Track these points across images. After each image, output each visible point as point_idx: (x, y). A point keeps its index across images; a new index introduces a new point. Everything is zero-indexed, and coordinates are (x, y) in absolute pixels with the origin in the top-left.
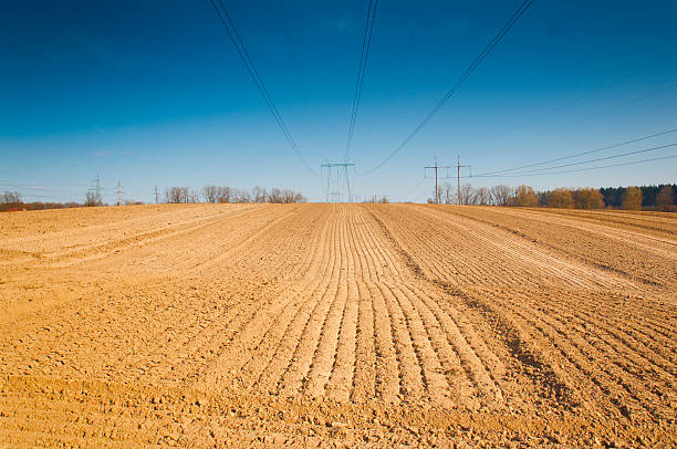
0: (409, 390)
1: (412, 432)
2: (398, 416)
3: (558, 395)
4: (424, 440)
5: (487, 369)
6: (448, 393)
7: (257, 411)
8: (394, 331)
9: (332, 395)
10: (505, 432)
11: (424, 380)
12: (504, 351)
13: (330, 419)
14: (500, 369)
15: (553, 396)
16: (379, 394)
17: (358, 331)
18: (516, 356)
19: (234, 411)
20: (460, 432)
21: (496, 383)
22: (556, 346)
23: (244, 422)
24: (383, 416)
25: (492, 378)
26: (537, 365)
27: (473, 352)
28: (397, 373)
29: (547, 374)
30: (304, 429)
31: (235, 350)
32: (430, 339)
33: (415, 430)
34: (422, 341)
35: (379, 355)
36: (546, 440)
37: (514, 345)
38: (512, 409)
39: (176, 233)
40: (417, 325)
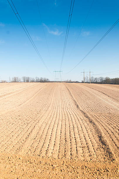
0: (73, 154)
1: (73, 168)
2: (70, 163)
3: (110, 156)
4: (76, 171)
5: (93, 146)
6: (82, 155)
7: (35, 161)
8: (70, 132)
9: (53, 156)
10: (96, 168)
11: (77, 150)
12: (98, 139)
13: (53, 164)
14: (96, 146)
15: (109, 156)
16: (65, 155)
17: (61, 132)
18: (100, 141)
19: (29, 161)
20: (84, 168)
21: (95, 151)
22: (111, 137)
23: (31, 165)
24: (66, 163)
25: (94, 149)
26: (105, 145)
27: (90, 140)
28: (70, 147)
29: (108, 148)
30: (46, 168)
31: (29, 140)
32: (79, 135)
33: (74, 167)
34: (77, 136)
35: (66, 141)
36: (106, 171)
37: (100, 137)
38: (98, 161)
39: (15, 93)
40: (76, 129)
